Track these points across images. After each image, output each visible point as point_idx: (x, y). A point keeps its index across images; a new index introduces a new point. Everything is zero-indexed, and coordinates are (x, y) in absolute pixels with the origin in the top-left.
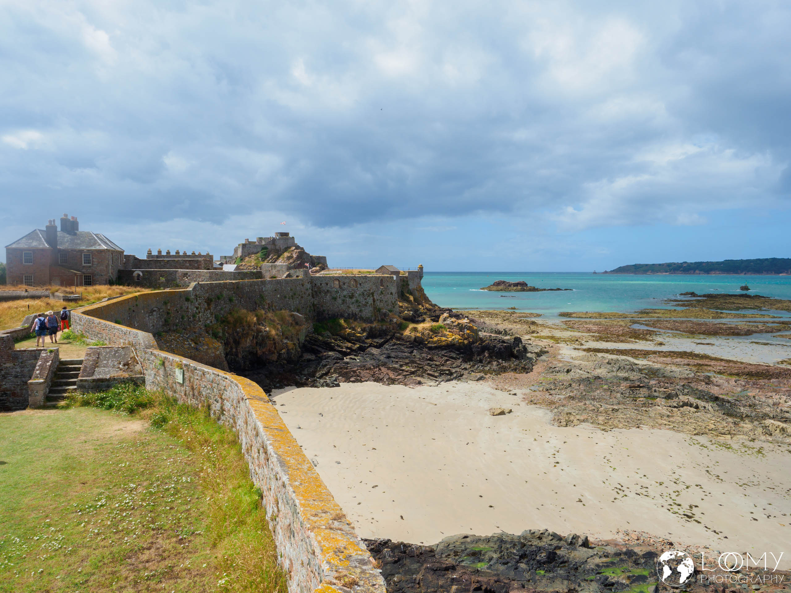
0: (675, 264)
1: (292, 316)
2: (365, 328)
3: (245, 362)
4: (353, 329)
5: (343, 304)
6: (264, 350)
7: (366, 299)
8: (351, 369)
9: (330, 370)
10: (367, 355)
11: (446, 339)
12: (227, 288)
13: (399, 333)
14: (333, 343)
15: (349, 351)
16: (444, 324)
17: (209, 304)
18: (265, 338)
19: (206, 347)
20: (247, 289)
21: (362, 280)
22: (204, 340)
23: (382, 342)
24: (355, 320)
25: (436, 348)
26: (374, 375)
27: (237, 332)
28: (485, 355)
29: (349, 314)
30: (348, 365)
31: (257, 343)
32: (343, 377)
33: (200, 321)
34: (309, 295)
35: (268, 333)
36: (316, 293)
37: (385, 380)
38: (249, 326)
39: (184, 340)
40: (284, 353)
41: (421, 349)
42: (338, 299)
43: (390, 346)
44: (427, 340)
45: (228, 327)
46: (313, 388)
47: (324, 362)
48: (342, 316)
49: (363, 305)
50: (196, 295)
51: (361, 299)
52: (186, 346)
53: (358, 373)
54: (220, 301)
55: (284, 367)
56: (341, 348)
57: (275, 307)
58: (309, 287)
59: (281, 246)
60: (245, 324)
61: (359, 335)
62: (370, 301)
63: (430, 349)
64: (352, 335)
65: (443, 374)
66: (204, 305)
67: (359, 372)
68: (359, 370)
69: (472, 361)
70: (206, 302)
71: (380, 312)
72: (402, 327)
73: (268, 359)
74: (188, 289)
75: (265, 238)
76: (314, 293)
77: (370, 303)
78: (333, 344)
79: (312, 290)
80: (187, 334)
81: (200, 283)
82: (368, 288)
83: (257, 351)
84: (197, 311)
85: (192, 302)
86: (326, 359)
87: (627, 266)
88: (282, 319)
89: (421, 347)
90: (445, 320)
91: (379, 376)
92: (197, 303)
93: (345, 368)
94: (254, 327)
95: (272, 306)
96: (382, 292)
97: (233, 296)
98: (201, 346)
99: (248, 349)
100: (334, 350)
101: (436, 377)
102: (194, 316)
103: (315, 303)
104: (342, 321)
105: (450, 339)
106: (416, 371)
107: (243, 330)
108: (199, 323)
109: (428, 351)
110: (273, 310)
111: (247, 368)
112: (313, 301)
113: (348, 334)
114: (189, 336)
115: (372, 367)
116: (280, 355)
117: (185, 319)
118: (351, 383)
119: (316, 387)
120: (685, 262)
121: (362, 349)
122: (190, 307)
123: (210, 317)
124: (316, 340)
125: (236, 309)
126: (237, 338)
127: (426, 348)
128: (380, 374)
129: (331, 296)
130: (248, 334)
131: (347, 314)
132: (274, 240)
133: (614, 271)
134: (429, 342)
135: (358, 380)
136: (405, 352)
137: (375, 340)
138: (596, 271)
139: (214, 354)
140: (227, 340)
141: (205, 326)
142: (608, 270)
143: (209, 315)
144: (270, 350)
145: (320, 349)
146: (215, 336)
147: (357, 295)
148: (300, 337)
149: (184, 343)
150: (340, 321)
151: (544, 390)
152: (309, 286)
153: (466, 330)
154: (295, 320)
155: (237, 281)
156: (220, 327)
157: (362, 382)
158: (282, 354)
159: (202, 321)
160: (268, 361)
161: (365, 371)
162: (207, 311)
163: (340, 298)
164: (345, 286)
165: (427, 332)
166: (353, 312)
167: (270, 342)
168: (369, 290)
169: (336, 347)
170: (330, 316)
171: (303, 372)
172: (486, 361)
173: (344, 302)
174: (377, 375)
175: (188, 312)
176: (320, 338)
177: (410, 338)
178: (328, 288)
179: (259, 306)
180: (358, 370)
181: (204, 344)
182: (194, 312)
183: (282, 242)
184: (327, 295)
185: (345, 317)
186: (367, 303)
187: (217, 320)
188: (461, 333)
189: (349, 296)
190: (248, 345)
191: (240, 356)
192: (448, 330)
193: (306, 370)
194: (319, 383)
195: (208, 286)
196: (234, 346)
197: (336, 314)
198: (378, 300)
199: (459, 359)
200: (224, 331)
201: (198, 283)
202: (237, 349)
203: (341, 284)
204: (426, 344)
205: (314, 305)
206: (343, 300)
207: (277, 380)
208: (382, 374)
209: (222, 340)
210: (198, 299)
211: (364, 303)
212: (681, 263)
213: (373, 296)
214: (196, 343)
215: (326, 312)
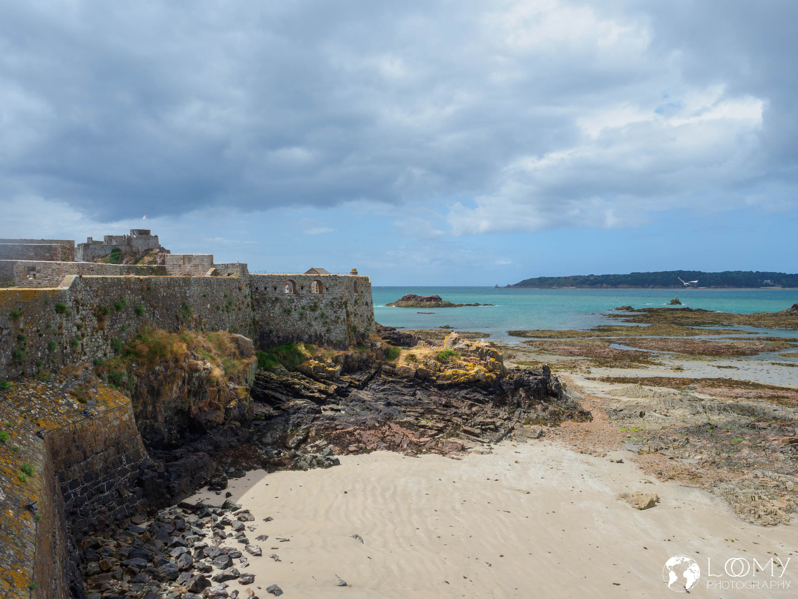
0: (581, 277)
1: (235, 341)
2: (337, 357)
3: (170, 430)
4: (320, 359)
5: (301, 319)
6: (201, 405)
7: (335, 312)
8: (342, 429)
9: (308, 433)
10: (354, 403)
11: (465, 372)
12: (130, 289)
13: (386, 364)
14: (298, 384)
15: (324, 396)
16: (455, 350)
17: (100, 320)
18: (205, 382)
19: (102, 408)
20: (163, 292)
21: (330, 281)
22: (96, 393)
23: (365, 380)
24: (321, 345)
25: (450, 386)
26: (385, 437)
27: (154, 372)
28: (521, 395)
29: (310, 336)
30: (336, 422)
31: (189, 391)
32: (336, 444)
33: (85, 354)
34: (248, 306)
35: (209, 371)
36: (258, 303)
37: (405, 446)
38: (177, 361)
39: (56, 395)
40: (234, 408)
41: (426, 389)
42: (293, 313)
43: (379, 385)
44: (434, 374)
45: (138, 364)
46: (297, 471)
47: (293, 419)
48: (299, 339)
49: (332, 321)
50: (76, 301)
51: (329, 312)
52: (62, 410)
53: (358, 436)
54: (120, 313)
55: (237, 435)
56: (311, 392)
57: (205, 326)
58: (247, 293)
59: (140, 248)
60: (169, 356)
61: (331, 369)
62: (343, 316)
63: (441, 387)
64: (321, 370)
65: (486, 430)
66: (91, 321)
67: (359, 434)
68: (358, 431)
69: (505, 404)
70: (94, 315)
71: (355, 332)
72: (390, 355)
73: (209, 421)
74: (59, 288)
75: (116, 237)
76: (255, 303)
77: (342, 317)
78: (297, 386)
79: (251, 298)
80: (61, 382)
81: (83, 276)
82: (340, 295)
83: (190, 407)
84: (79, 333)
85: (68, 315)
86: (295, 413)
87: (532, 279)
88: (220, 346)
89: (426, 385)
90: (454, 343)
91: (393, 439)
92: (78, 317)
93: (332, 428)
94: (185, 361)
95: (200, 323)
96: (356, 301)
97: (140, 304)
98: (93, 406)
99: (173, 405)
100: (302, 397)
101: (477, 436)
102: (73, 344)
103: (257, 319)
104: (302, 348)
105: (472, 372)
106: (445, 427)
107: (167, 368)
108: (83, 358)
109: (439, 392)
110: (202, 329)
111: (174, 442)
112: (254, 316)
113: (314, 367)
114: (66, 386)
115: (377, 425)
116: (227, 410)
117: (56, 351)
118: (351, 456)
119: (301, 468)
120: (592, 275)
121: (342, 393)
122: (64, 325)
123: (104, 344)
124: (268, 380)
125: (147, 328)
126: (155, 384)
127: (434, 387)
128: (394, 436)
129: (282, 307)
130: (174, 376)
131: (307, 337)
132: (129, 239)
133: (517, 284)
134: (438, 377)
135: (361, 448)
136: (405, 395)
137: (354, 376)
138: (499, 286)
139: (118, 422)
140: (136, 388)
141: (95, 363)
142: (512, 284)
143: (101, 342)
144: (210, 404)
145: (278, 395)
146: (114, 381)
147: (322, 305)
148: (248, 377)
149: (57, 403)
150: (299, 348)
151: (652, 450)
152: (246, 291)
153: (488, 357)
154: (239, 347)
155: (147, 277)
156: (121, 365)
157: (369, 452)
158: (231, 409)
159: (88, 354)
160: (209, 424)
161: (368, 432)
162: (97, 332)
163: (295, 310)
164: (304, 292)
165: (433, 361)
166: (316, 333)
167: (212, 389)
168: (341, 298)
169: (303, 391)
170: (281, 339)
171: (265, 440)
172: (525, 403)
173: (302, 316)
174: (389, 437)
175: (62, 334)
176: (275, 377)
177: (408, 372)
178: (277, 294)
179: (182, 323)
180: (355, 430)
181: (97, 402)
182: (74, 335)
183: (141, 242)
184: (275, 306)
185: (305, 340)
186: (339, 318)
187: (116, 351)
188: (482, 362)
189: (311, 307)
190: (175, 396)
191: (160, 418)
192: (462, 358)
193: (269, 435)
194: (305, 460)
195: (98, 283)
196: (149, 399)
197: (290, 337)
198: (352, 313)
199: (488, 402)
200: (130, 371)
201: (81, 277)
202: (154, 407)
203: (297, 287)
204: (434, 381)
205: (255, 322)
206: (301, 314)
207: (229, 461)
208: (396, 435)
209: (128, 390)
210: (81, 308)
211: (333, 318)
212: (588, 276)
213: (346, 307)
214: (81, 401)
215: (274, 333)
